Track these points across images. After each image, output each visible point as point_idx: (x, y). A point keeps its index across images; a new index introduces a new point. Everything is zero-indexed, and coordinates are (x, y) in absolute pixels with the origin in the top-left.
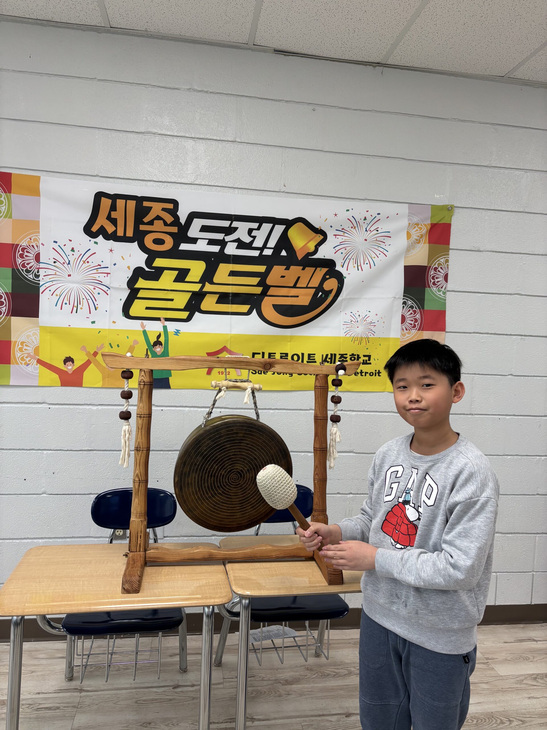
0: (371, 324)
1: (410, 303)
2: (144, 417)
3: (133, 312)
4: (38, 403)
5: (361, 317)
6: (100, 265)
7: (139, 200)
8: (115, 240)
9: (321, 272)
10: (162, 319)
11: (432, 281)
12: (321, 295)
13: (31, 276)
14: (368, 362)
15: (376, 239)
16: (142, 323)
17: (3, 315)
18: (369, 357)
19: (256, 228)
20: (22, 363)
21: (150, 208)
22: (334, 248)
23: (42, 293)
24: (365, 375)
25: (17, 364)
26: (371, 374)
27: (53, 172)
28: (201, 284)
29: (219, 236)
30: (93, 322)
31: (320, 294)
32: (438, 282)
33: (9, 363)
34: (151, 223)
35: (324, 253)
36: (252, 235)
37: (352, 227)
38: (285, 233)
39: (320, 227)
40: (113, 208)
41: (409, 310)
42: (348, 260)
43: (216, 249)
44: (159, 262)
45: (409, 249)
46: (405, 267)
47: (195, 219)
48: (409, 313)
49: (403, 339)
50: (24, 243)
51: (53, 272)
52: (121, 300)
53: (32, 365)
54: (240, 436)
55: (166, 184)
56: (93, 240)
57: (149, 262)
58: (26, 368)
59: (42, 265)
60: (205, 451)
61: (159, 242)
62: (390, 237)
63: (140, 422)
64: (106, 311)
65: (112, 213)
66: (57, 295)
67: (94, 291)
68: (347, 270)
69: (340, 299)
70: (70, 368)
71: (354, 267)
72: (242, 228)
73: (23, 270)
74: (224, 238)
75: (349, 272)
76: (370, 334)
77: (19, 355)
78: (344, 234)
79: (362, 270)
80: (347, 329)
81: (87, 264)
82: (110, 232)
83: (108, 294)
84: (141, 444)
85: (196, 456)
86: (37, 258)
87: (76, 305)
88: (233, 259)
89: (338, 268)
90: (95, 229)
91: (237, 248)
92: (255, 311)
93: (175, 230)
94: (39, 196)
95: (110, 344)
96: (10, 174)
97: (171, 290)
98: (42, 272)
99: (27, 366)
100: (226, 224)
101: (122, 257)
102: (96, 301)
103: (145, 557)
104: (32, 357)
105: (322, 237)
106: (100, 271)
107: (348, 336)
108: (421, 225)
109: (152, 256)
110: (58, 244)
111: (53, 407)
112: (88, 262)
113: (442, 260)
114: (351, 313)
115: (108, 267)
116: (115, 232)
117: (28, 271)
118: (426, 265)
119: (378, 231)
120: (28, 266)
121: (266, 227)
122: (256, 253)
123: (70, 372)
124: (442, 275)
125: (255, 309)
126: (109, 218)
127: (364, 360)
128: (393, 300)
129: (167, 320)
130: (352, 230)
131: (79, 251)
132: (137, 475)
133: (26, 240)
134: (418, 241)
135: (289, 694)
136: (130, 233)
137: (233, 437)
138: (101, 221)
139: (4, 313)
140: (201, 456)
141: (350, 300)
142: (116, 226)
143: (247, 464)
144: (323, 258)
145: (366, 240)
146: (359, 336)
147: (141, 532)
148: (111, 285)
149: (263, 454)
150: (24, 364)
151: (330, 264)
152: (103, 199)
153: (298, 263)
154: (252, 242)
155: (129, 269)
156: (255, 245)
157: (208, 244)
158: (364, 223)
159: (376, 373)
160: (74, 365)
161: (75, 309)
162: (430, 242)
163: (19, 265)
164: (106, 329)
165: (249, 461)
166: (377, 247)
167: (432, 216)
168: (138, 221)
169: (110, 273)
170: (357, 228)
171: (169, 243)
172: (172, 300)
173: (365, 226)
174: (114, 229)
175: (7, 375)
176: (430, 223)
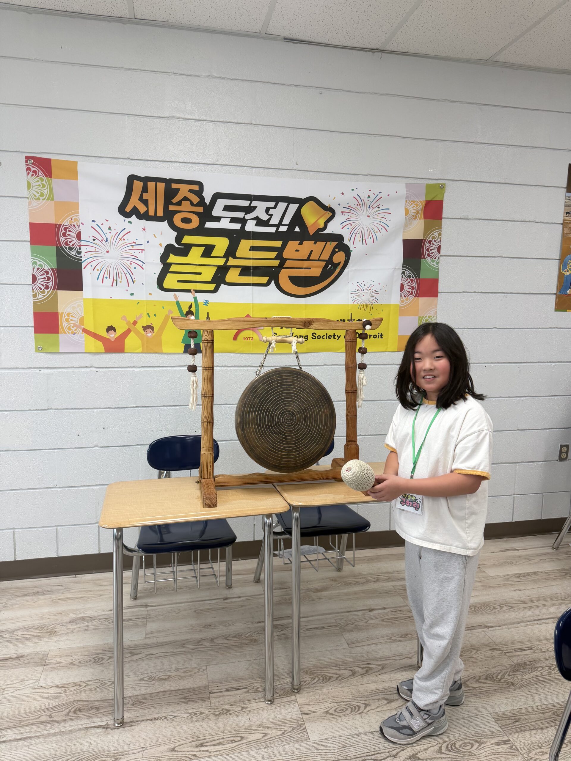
0: (375, 293)
1: (408, 273)
2: (208, 369)
3: (167, 284)
4: (86, 367)
5: (366, 287)
6: (135, 243)
7: (168, 182)
8: (147, 220)
9: (331, 245)
10: (192, 291)
11: (427, 252)
12: (331, 267)
13: (73, 253)
15: (378, 215)
16: (175, 295)
17: (50, 290)
19: (273, 206)
20: (69, 333)
21: (178, 190)
22: (341, 224)
23: (84, 268)
24: (370, 338)
25: (65, 333)
26: (375, 336)
27: (89, 156)
28: (225, 259)
29: (240, 215)
30: (132, 294)
31: (330, 266)
32: (432, 253)
33: (59, 333)
34: (179, 203)
35: (333, 228)
36: (269, 213)
37: (358, 205)
38: (298, 211)
39: (330, 205)
40: (145, 190)
41: (407, 280)
42: (354, 235)
43: (237, 226)
44: (187, 239)
45: (406, 225)
46: (404, 241)
47: (218, 200)
48: (407, 282)
49: (402, 305)
50: (66, 223)
51: (93, 249)
52: (155, 273)
55: (190, 165)
56: (127, 220)
57: (178, 239)
58: (72, 337)
59: (83, 243)
61: (186, 220)
62: (391, 213)
64: (143, 284)
65: (144, 194)
66: (98, 270)
67: (130, 265)
68: (353, 244)
69: (347, 270)
70: (112, 336)
71: (360, 241)
72: (261, 207)
73: (66, 248)
74: (244, 216)
75: (355, 246)
76: (374, 301)
77: (66, 325)
78: (350, 211)
79: (366, 244)
80: (355, 298)
81: (123, 241)
82: (142, 212)
83: (143, 269)
86: (79, 236)
87: (115, 278)
88: (252, 235)
89: (346, 242)
90: (128, 209)
91: (256, 225)
92: (273, 283)
93: (200, 209)
94: (76, 178)
95: (148, 314)
96: (50, 160)
97: (199, 265)
98: (83, 249)
100: (246, 203)
101: (154, 235)
102: (133, 275)
103: (215, 482)
104: (78, 327)
105: (331, 214)
106: (135, 247)
107: (355, 303)
108: (417, 202)
109: (181, 234)
110: (96, 223)
111: (100, 370)
112: (124, 240)
113: (436, 234)
114: (358, 282)
115: (142, 245)
116: (147, 212)
117: (70, 249)
118: (422, 238)
119: (379, 208)
120: (71, 244)
121: (282, 206)
122: (273, 230)
123: (113, 340)
124: (436, 247)
125: (273, 281)
126: (141, 199)
128: (393, 270)
129: (197, 291)
130: (358, 207)
131: (115, 230)
132: (205, 417)
133: (67, 220)
134: (415, 218)
135: (320, 599)
136: (160, 213)
138: (134, 201)
139: (51, 287)
141: (356, 271)
142: (147, 206)
144: (332, 233)
145: (369, 216)
146: (365, 304)
148: (145, 260)
150: (71, 333)
151: (338, 238)
152: (136, 182)
153: (310, 238)
154: (269, 220)
155: (161, 246)
156: (271, 222)
157: (230, 222)
158: (368, 201)
159: (379, 336)
160: (116, 334)
161: (115, 282)
162: (425, 218)
163: (63, 243)
164: (143, 301)
166: (379, 223)
167: (427, 194)
168: (168, 201)
169: (144, 250)
170: (361, 206)
171: (195, 222)
172: (200, 274)
173: (368, 203)
174: (146, 209)
175: (56, 343)
176: (425, 200)
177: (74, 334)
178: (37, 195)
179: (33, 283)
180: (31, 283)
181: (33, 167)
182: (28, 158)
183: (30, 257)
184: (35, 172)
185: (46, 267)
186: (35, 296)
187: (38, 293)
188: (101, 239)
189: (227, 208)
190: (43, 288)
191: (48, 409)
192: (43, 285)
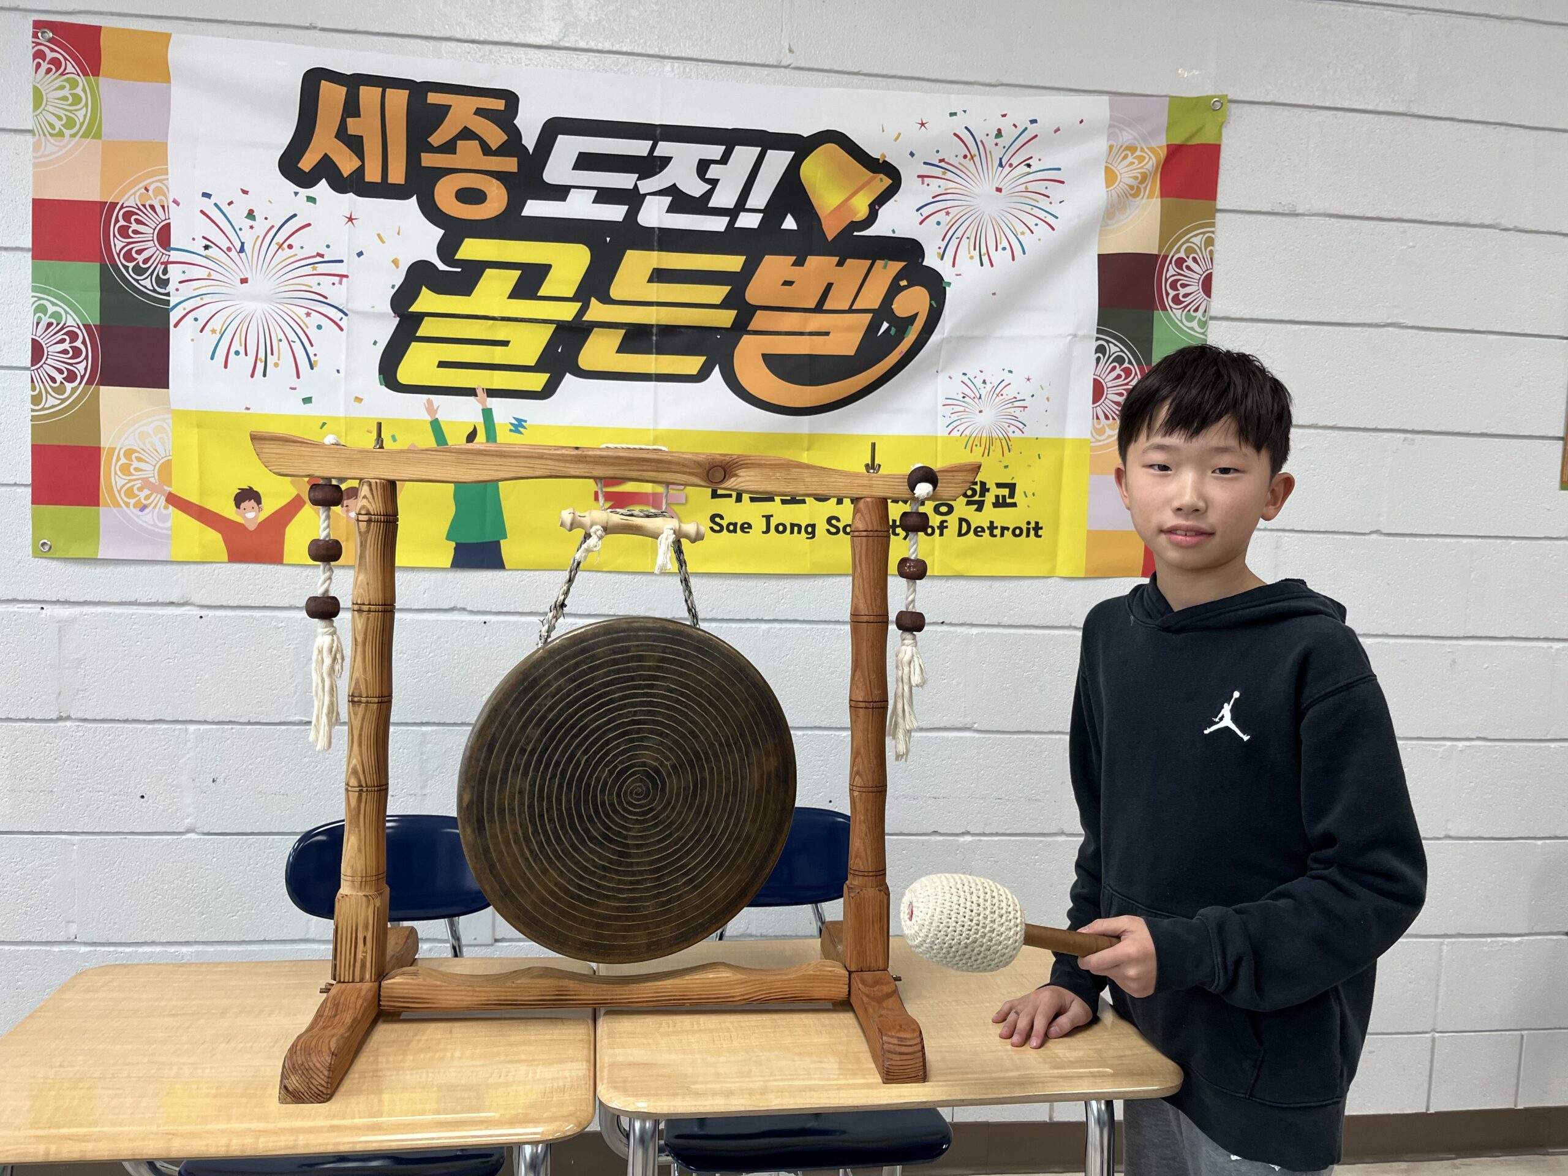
0: (1016, 404)
1: (1114, 349)
2: (369, 611)
3: (405, 374)
4: (172, 604)
5: (989, 386)
6: (322, 256)
7: (418, 90)
8: (360, 194)
9: (888, 270)
10: (479, 392)
11: (1172, 293)
12: (888, 330)
13: (146, 283)
14: (1009, 501)
15: (1026, 187)
16: (430, 402)
17: (80, 383)
18: (1012, 487)
19: (718, 157)
20: (127, 504)
21: (445, 109)
22: (918, 210)
23: (176, 326)
24: (1002, 535)
25: (116, 505)
26: (1017, 532)
27: (203, 20)
28: (580, 304)
29: (624, 181)
30: (307, 400)
31: (885, 325)
32: (1186, 295)
33: (98, 505)
34: (449, 147)
35: (893, 222)
36: (709, 175)
37: (965, 157)
38: (793, 170)
39: (884, 155)
40: (352, 108)
41: (1114, 368)
42: (954, 242)
43: (615, 213)
44: (472, 249)
45: (1112, 212)
46: (1102, 258)
47: (560, 138)
48: (1114, 374)
49: (1097, 442)
50: (130, 201)
51: (202, 273)
52: (375, 343)
53: (155, 507)
54: (650, 668)
55: (488, 47)
56: (304, 192)
57: (447, 249)
58: (138, 516)
59: (174, 256)
60: (551, 709)
61: (470, 196)
62: (1063, 182)
63: (360, 624)
64: (338, 371)
65: (350, 121)
66: (213, 331)
67: (307, 320)
68: (954, 265)
69: (935, 338)
70: (251, 515)
71: (972, 258)
72: (682, 160)
73: (127, 268)
74: (636, 185)
75: (956, 270)
76: (1013, 428)
77: (120, 482)
78: (944, 173)
79: (992, 265)
80: (954, 417)
81: (287, 252)
82: (346, 173)
83: (342, 329)
84: (363, 687)
85: (525, 726)
86: (164, 236)
87: (262, 355)
88: (659, 237)
89: (931, 260)
90: (307, 163)
91: (671, 209)
92: (717, 371)
93: (510, 164)
94: (168, 80)
96: (98, 29)
97: (503, 319)
98: (175, 274)
99: (142, 510)
100: (639, 148)
101: (379, 235)
102: (312, 345)
103: (379, 995)
104: (154, 489)
105: (888, 182)
106: (322, 268)
107: (955, 433)
108: (1142, 150)
109: (454, 232)
110: (213, 200)
111: (211, 613)
112: (290, 247)
113: (1197, 240)
114: (965, 374)
115: (341, 261)
116: (360, 171)
117: (139, 271)
118: (1156, 252)
119: (1029, 166)
120: (140, 258)
121: (745, 155)
122: (719, 224)
123: (252, 527)
124: (1197, 276)
125: (717, 368)
126: (342, 134)
127: (997, 497)
128: (1070, 341)
129: (492, 393)
130: (965, 162)
131: (266, 219)
132: (355, 772)
133: (134, 193)
134: (1134, 192)
136: (397, 175)
137: (628, 670)
138: (324, 143)
139: (82, 377)
140: (538, 724)
141: (964, 341)
142: (360, 154)
143: (671, 749)
144: (891, 234)
145: (999, 190)
146: (984, 435)
147: (366, 926)
148: (350, 306)
149: (715, 719)
150: (134, 507)
151: (908, 250)
152: (326, 88)
153: (824, 248)
154: (708, 195)
155: (397, 267)
156: (714, 203)
157: (596, 201)
158: (996, 144)
159: (1028, 530)
160: (260, 510)
161: (260, 366)
162: (1163, 194)
163: (118, 255)
164: (338, 419)
165: (675, 742)
166: (1028, 208)
167: (1171, 125)
168: (417, 142)
169: (347, 276)
170: (977, 159)
171: (497, 199)
172: (506, 343)
173: (997, 153)
174: (356, 163)
175: (92, 534)
176: (1165, 143)
177: (143, 508)
178: (58, 125)
179: (32, 366)
180: (29, 365)
181: (52, 50)
182: (38, 25)
183: (30, 293)
184: (56, 63)
185: (71, 321)
186: (36, 400)
187: (47, 392)
188: (225, 244)
189: (585, 162)
190: (59, 378)
191: (60, 719)
192: (61, 372)
